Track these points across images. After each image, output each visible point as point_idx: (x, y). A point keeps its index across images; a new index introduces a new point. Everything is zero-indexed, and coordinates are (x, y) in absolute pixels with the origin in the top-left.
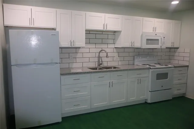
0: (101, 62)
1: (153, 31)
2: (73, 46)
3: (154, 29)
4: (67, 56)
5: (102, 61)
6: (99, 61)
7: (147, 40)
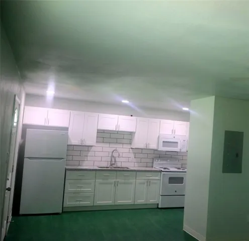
0: (113, 163)
1: (172, 133)
2: (83, 145)
3: (173, 131)
4: (78, 153)
5: (115, 161)
6: (111, 161)
7: (163, 142)
